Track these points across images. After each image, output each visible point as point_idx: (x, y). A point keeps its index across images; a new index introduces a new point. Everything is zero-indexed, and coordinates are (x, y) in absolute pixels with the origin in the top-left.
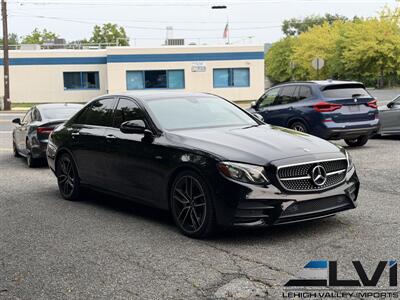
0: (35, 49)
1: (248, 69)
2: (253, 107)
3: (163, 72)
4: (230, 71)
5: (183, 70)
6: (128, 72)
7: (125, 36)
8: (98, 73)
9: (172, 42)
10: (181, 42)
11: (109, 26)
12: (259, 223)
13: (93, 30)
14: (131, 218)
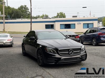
0: (41, 19)
1: (93, 23)
2: (84, 34)
3: (70, 24)
4: (88, 24)
5: (75, 24)
6: (60, 24)
7: (65, 15)
8: (54, 25)
9: (73, 17)
10: (76, 17)
11: (61, 13)
12: (54, 63)
13: (57, 14)
14: (32, 61)
